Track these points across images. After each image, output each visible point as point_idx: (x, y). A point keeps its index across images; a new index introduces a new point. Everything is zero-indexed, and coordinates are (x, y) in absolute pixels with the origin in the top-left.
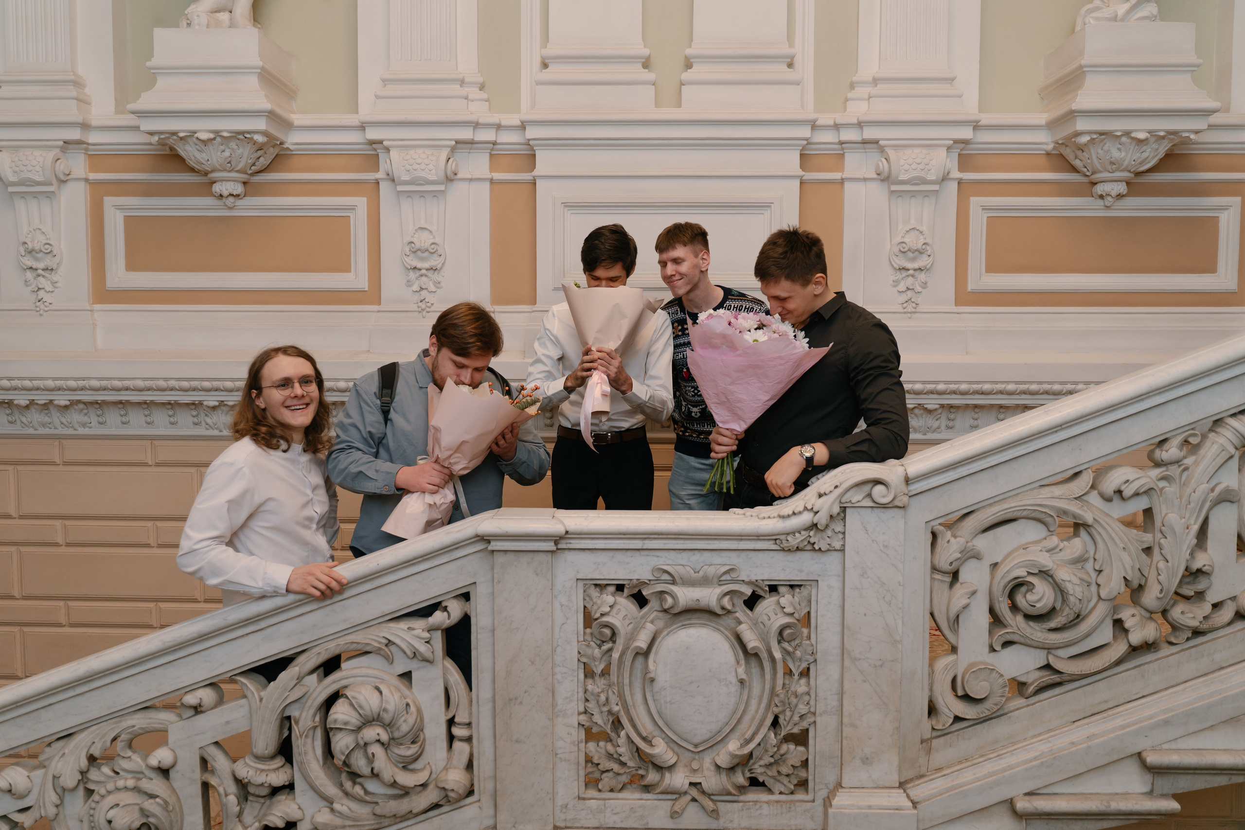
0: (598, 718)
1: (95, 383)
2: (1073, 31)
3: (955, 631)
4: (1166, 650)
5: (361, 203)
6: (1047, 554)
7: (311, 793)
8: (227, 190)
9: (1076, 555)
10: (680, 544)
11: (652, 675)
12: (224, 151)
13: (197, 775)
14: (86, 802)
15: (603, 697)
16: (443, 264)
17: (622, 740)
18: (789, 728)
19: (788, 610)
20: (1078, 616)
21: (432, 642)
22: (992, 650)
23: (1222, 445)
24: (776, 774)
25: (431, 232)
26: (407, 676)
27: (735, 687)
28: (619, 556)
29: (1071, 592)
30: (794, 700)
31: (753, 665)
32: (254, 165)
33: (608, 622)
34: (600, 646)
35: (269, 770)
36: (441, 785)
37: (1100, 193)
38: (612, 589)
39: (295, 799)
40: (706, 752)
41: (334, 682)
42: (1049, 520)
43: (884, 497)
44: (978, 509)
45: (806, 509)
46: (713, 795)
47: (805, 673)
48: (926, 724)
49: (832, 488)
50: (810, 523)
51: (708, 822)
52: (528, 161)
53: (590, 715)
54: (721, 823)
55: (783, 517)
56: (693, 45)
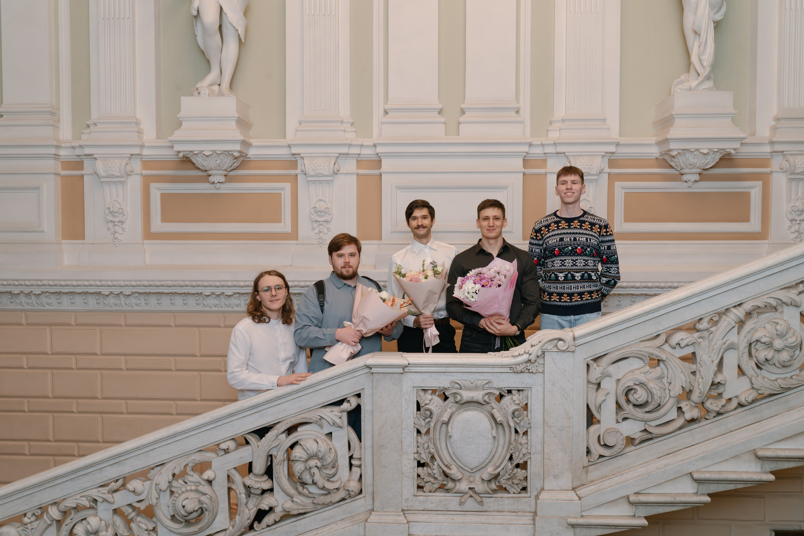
0: (423, 456)
1: (146, 283)
2: (670, 94)
3: (599, 412)
4: (704, 422)
5: (287, 186)
6: (643, 375)
7: (282, 493)
8: (217, 180)
9: (658, 375)
10: (464, 370)
11: (450, 434)
12: (217, 160)
13: (226, 484)
14: (170, 497)
15: (426, 445)
16: (332, 219)
17: (435, 467)
18: (517, 460)
19: (516, 402)
20: (660, 405)
21: (342, 418)
22: (618, 422)
23: (729, 321)
24: (511, 483)
25: (325, 202)
26: (330, 435)
27: (491, 440)
28: (433, 375)
29: (655, 393)
30: (520, 447)
31: (500, 430)
32: (231, 167)
33: (429, 408)
34: (424, 420)
35: (261, 481)
36: (347, 489)
37: (685, 180)
38: (430, 392)
39: (274, 496)
40: (477, 472)
41: (294, 438)
42: (644, 358)
43: (563, 347)
44: (610, 353)
45: (525, 352)
46: (480, 494)
47: (525, 433)
48: (585, 459)
49: (538, 343)
50: (527, 360)
51: (478, 507)
52: (378, 163)
53: (420, 454)
54: (485, 508)
55: (514, 357)
56: (465, 102)
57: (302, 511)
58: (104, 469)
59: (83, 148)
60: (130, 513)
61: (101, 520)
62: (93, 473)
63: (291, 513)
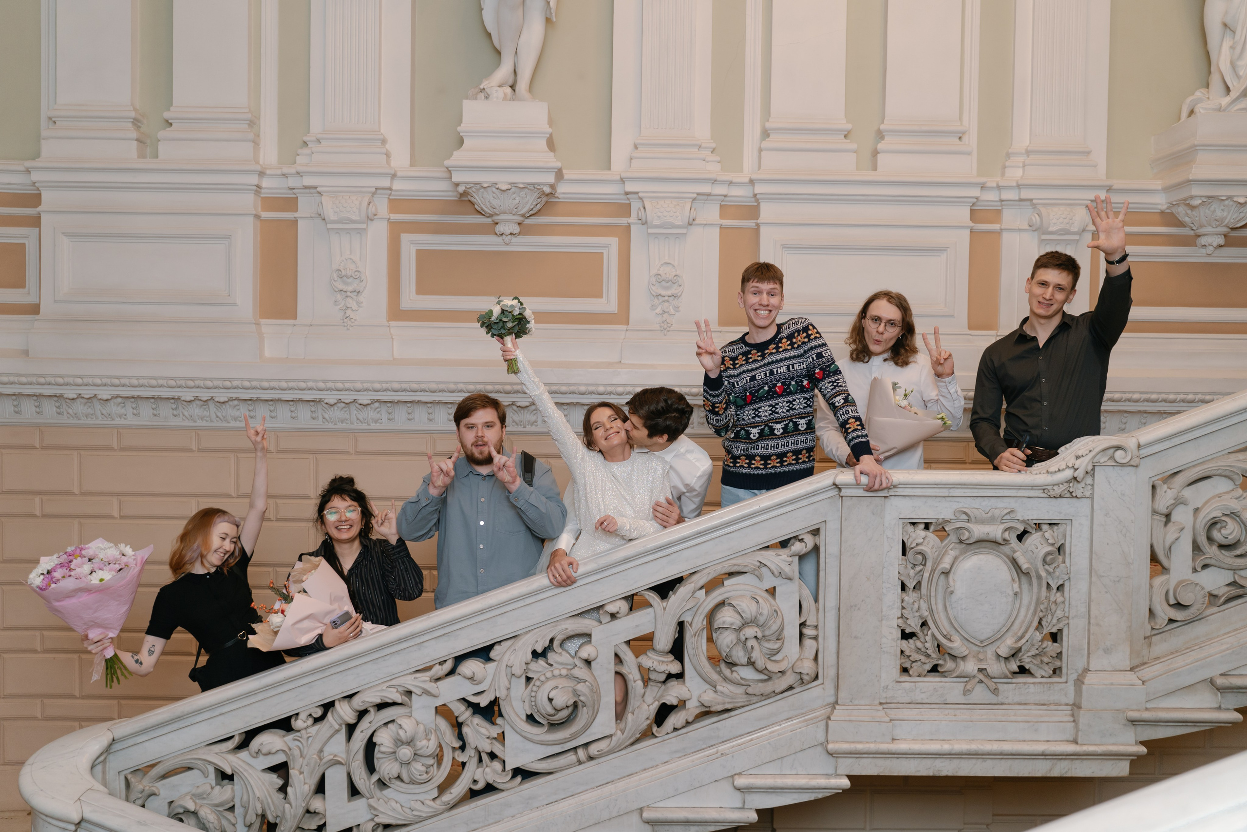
0: (911, 622)
3: (1168, 558)
5: (613, 242)
6: (1235, 502)
7: (698, 679)
8: (507, 230)
10: (975, 493)
11: (951, 589)
12: (514, 199)
13: (612, 667)
14: (527, 686)
15: (916, 606)
16: (682, 292)
17: (928, 638)
18: (1049, 628)
19: (1050, 541)
22: (1195, 570)
24: (1038, 663)
25: (674, 266)
26: (772, 592)
27: (1010, 598)
28: (930, 500)
30: (1053, 607)
31: (1024, 581)
32: (531, 210)
33: (920, 550)
34: (913, 568)
35: (667, 662)
36: (798, 671)
37: (1203, 243)
38: (923, 526)
39: (685, 683)
40: (988, 647)
41: (720, 595)
42: (1235, 477)
43: (1124, 458)
44: (1185, 470)
45: (1068, 467)
46: (995, 678)
47: (1060, 588)
48: (1148, 625)
49: (1088, 452)
50: (1071, 477)
51: (990, 697)
52: (752, 211)
53: (905, 620)
54: (1000, 699)
55: (1051, 473)
56: (885, 122)
57: (729, 706)
58: (425, 644)
59: (302, 176)
60: (463, 713)
61: (418, 723)
62: (407, 650)
63: (712, 709)
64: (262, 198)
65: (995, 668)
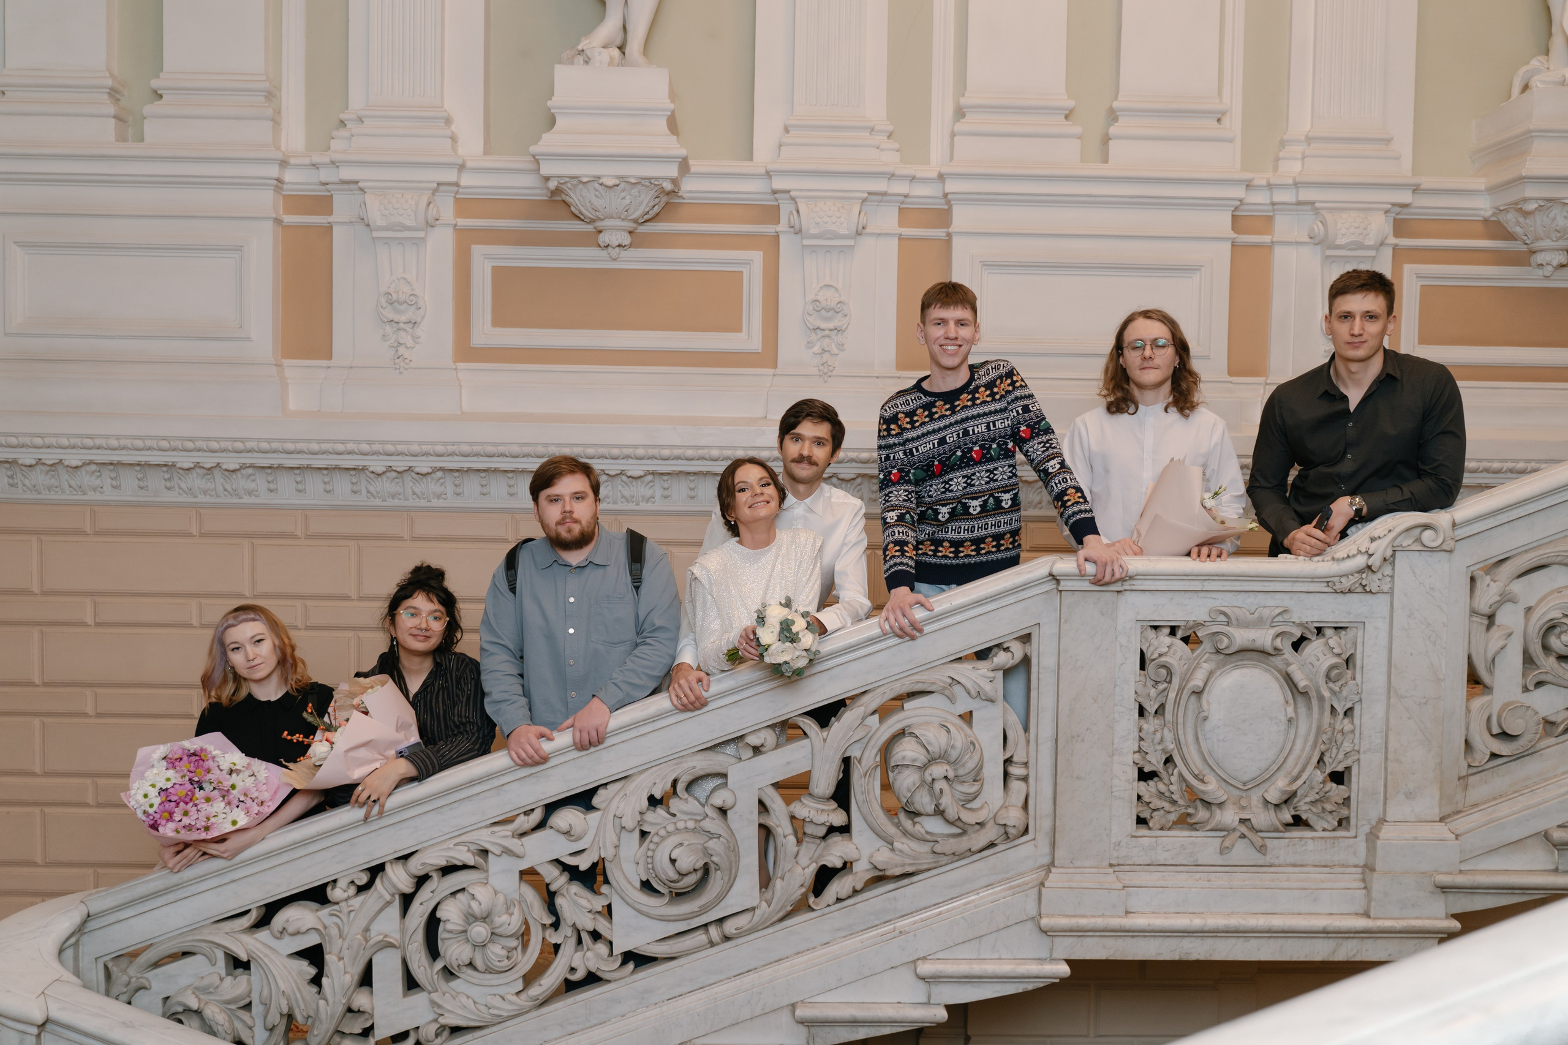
0: (1151, 757)
3: (1491, 671)
5: (757, 257)
7: (870, 833)
8: (614, 240)
10: (1237, 586)
11: (1205, 713)
12: (624, 198)
13: (755, 818)
14: (641, 844)
15: (1158, 736)
16: (848, 324)
17: (1174, 779)
18: (1334, 766)
19: (1336, 651)
21: (993, 681)
22: (1526, 689)
24: (1319, 810)
25: (837, 289)
26: (967, 717)
27: (1282, 725)
28: (1178, 597)
30: (1339, 737)
31: (1301, 704)
32: (646, 213)
33: (1165, 662)
34: (1155, 686)
35: (829, 810)
36: (1002, 821)
37: (1539, 262)
38: (1167, 631)
39: (851, 838)
40: (1253, 790)
41: (898, 721)
43: (1433, 541)
44: (1513, 555)
45: (1360, 552)
46: (1261, 831)
47: (1348, 712)
48: (1463, 761)
49: (1386, 532)
50: (1364, 565)
51: (1255, 857)
52: (942, 216)
53: (1144, 754)
54: (1268, 859)
55: (1338, 560)
56: (1120, 98)
57: (910, 869)
58: (506, 787)
59: (338, 167)
60: (556, 879)
61: (496, 893)
62: (482, 795)
63: (888, 873)
64: (284, 195)
65: (1262, 818)
